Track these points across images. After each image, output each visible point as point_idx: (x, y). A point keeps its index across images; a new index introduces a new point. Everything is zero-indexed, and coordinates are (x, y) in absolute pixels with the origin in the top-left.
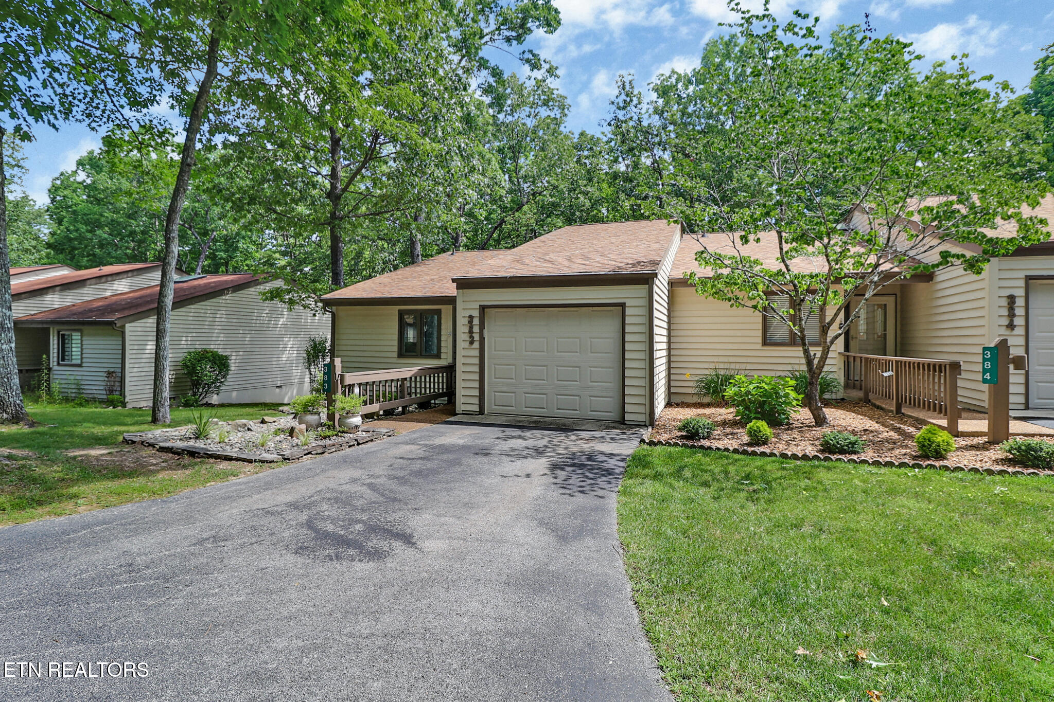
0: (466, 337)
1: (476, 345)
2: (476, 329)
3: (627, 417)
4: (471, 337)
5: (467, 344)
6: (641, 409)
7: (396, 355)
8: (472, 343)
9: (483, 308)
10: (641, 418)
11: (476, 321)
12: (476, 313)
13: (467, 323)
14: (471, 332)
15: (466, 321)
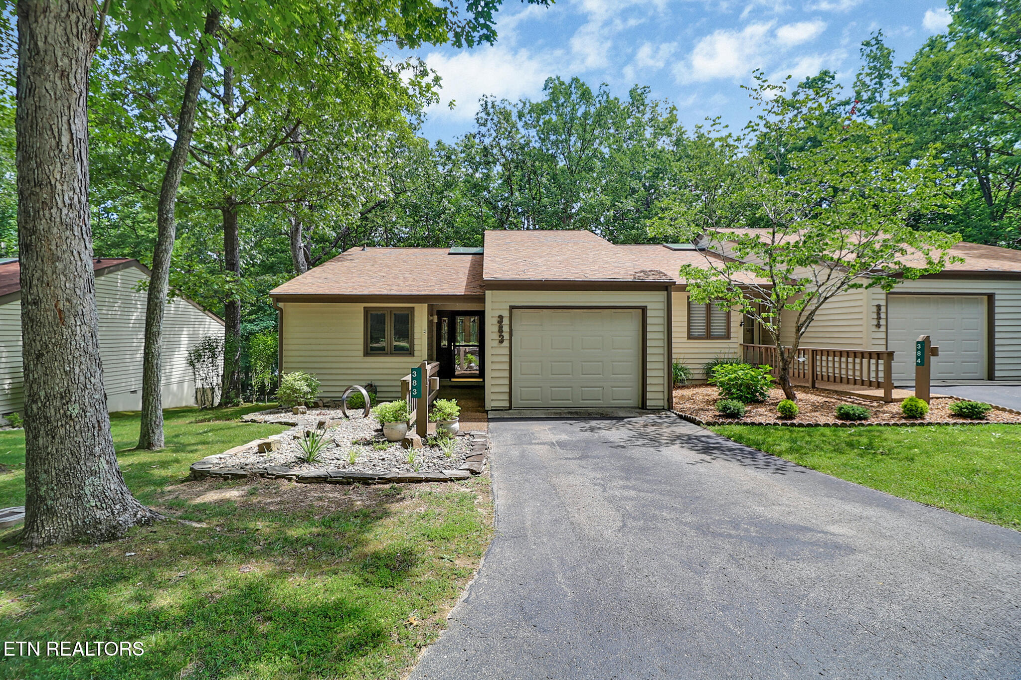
0: (496, 336)
1: (506, 343)
2: (506, 329)
3: (649, 403)
4: (501, 336)
5: (496, 343)
6: (660, 396)
7: (362, 353)
8: (501, 342)
9: (512, 308)
10: (660, 403)
11: (506, 321)
12: (506, 314)
13: (496, 322)
14: (501, 331)
15: (495, 321)
